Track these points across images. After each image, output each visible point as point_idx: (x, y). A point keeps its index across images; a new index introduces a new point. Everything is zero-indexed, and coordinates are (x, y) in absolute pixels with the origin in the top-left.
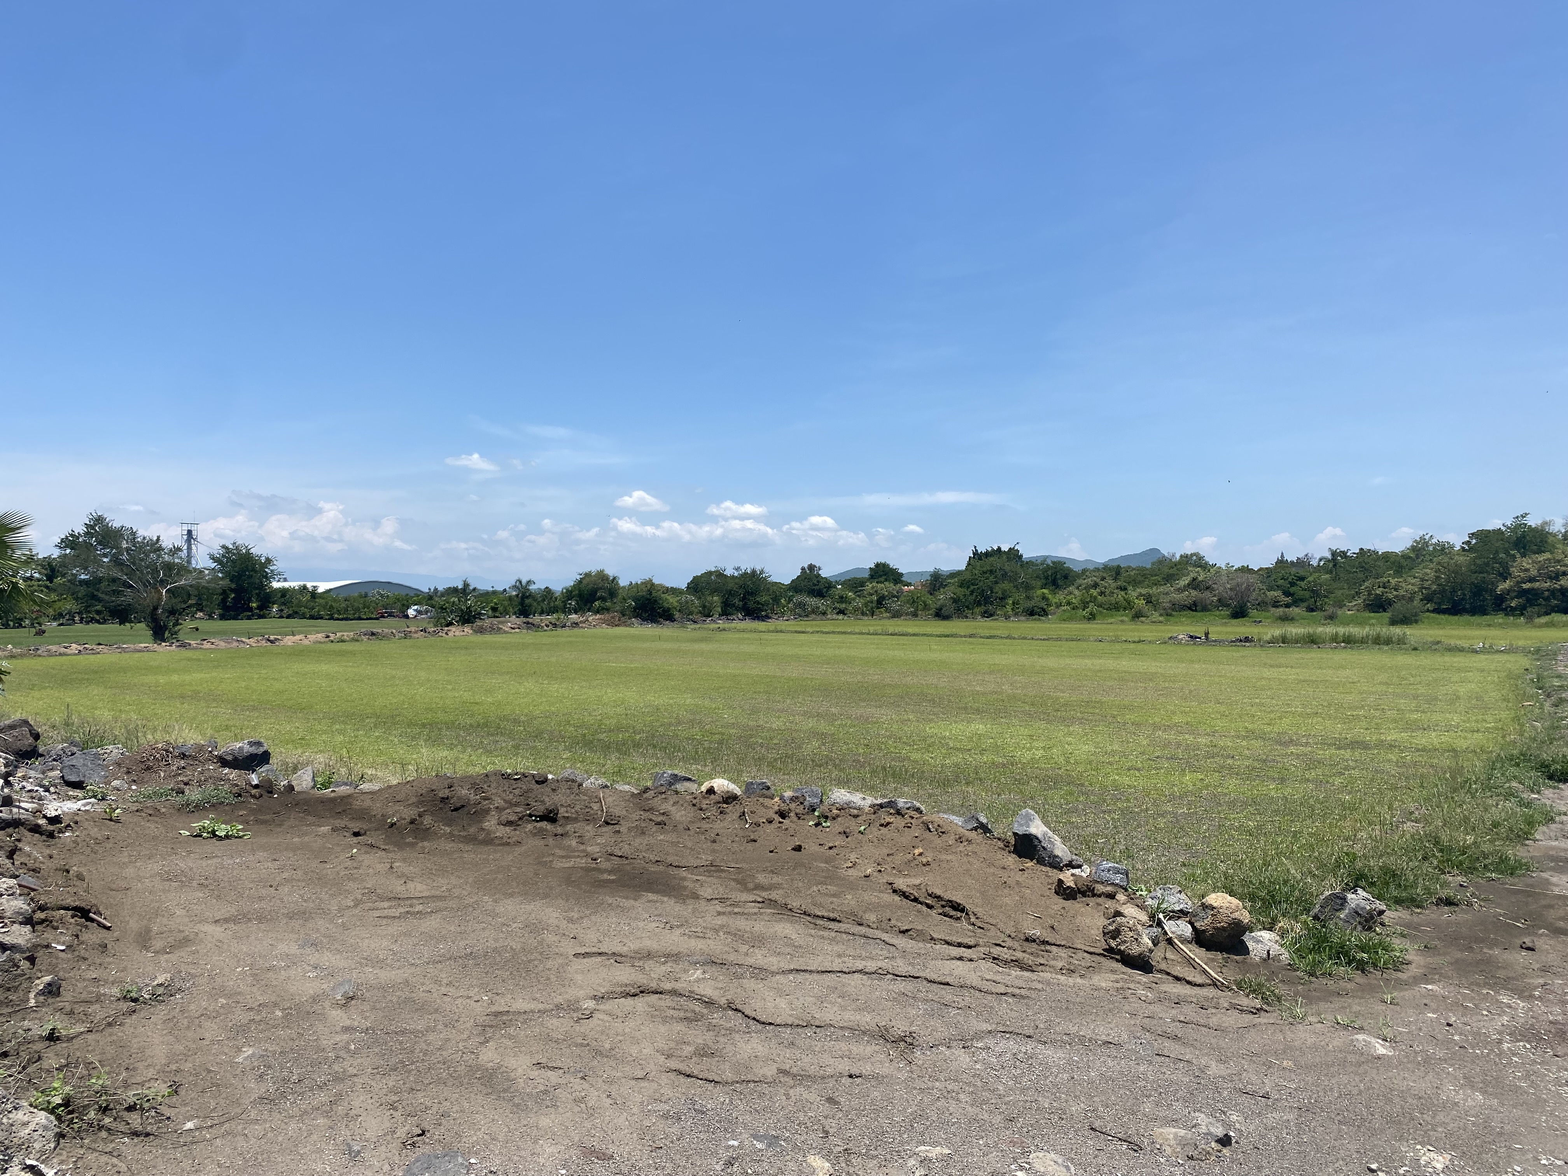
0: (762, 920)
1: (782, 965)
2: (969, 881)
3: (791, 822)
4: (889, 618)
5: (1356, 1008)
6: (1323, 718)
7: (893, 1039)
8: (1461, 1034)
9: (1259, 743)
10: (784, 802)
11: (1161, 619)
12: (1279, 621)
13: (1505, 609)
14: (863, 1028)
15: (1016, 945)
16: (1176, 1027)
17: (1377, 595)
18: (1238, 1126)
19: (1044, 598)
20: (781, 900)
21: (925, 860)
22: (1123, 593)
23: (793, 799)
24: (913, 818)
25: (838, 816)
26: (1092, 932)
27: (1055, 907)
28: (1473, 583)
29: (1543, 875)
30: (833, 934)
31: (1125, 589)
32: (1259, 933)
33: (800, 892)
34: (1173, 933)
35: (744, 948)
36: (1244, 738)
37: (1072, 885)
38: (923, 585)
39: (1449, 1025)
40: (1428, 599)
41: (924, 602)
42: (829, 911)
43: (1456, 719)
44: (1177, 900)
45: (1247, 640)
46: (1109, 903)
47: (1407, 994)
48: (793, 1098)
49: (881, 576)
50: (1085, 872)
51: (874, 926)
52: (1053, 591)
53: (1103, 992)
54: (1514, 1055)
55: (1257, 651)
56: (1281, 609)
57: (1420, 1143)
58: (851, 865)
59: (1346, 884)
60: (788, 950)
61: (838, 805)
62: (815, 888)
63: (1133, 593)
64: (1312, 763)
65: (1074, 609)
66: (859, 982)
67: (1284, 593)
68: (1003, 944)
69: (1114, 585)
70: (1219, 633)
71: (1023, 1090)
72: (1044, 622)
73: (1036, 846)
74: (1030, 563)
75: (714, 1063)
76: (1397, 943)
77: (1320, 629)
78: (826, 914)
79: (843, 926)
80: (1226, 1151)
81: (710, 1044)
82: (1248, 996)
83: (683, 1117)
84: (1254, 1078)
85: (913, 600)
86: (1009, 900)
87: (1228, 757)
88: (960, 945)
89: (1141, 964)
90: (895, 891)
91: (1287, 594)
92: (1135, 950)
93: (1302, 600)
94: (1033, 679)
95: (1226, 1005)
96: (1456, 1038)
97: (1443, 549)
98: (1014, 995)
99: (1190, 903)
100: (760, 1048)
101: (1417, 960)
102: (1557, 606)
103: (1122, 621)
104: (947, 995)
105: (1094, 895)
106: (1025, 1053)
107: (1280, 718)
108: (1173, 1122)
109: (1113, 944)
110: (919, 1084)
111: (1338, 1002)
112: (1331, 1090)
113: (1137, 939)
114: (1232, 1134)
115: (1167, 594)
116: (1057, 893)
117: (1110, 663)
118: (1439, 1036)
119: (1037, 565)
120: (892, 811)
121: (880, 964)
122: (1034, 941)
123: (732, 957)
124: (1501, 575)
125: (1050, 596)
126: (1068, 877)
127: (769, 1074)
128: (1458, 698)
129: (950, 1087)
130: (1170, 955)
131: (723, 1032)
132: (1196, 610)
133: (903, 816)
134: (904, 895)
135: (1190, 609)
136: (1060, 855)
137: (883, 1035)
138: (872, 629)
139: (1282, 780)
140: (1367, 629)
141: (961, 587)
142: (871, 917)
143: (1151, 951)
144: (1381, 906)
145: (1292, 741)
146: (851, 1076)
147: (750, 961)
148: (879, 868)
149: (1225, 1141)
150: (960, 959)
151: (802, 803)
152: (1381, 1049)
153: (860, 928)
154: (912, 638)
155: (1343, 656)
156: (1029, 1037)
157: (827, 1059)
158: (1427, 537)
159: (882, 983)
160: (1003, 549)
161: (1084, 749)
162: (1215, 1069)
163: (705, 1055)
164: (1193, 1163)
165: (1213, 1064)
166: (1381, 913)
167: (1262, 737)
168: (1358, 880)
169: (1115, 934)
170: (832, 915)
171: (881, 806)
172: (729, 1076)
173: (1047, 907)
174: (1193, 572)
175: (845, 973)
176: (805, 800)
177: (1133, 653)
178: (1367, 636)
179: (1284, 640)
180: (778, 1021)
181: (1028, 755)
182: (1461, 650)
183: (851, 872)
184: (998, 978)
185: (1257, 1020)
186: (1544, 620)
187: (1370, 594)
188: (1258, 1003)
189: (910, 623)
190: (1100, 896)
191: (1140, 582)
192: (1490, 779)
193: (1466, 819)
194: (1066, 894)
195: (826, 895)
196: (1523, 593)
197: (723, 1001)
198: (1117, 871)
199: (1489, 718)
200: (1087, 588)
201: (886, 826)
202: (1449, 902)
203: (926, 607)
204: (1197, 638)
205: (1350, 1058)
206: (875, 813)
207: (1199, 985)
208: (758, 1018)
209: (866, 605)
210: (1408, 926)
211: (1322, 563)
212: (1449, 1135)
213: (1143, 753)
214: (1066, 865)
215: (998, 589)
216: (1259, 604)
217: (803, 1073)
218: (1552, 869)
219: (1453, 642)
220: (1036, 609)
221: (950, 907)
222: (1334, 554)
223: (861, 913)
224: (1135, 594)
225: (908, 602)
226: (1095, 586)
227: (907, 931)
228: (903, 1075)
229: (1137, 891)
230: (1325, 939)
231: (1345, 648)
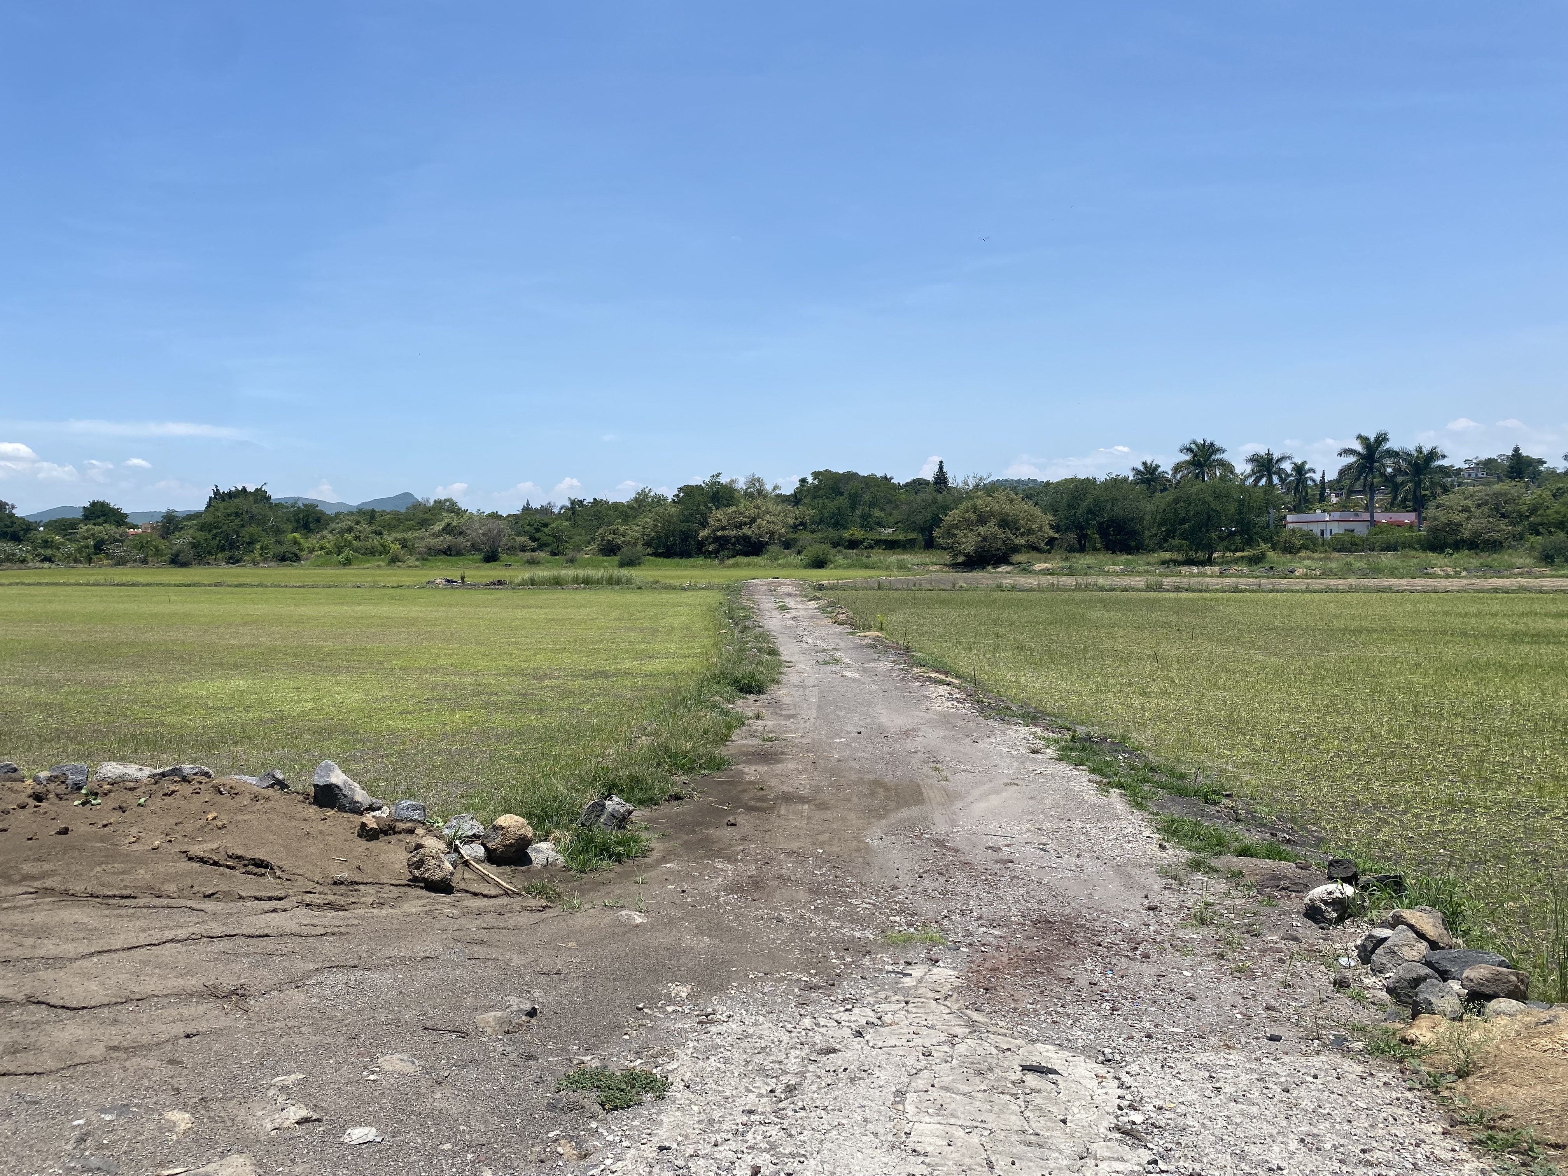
0: (42, 910)
1: (80, 950)
2: (271, 837)
3: (51, 804)
4: (112, 566)
5: (617, 892)
6: (571, 653)
7: (223, 995)
8: (692, 897)
9: (517, 679)
10: (40, 783)
11: (417, 563)
12: (527, 565)
13: (705, 553)
14: (189, 992)
15: (326, 890)
16: (482, 933)
17: (609, 540)
18: (540, 1000)
19: (295, 542)
20: (60, 887)
21: (220, 824)
22: (378, 537)
23: (50, 780)
24: (201, 783)
25: (110, 791)
26: (396, 866)
27: (360, 849)
28: (681, 531)
29: (739, 767)
30: (132, 911)
31: (381, 533)
32: (539, 845)
33: (81, 875)
34: (469, 855)
35: (30, 941)
36: (505, 675)
37: (375, 826)
38: (153, 528)
39: (683, 891)
40: (648, 544)
41: (156, 547)
42: (121, 889)
43: (672, 647)
44: (471, 826)
45: (500, 583)
46: (409, 838)
47: (653, 874)
48: (131, 1069)
49: (99, 517)
50: (384, 813)
51: (176, 895)
52: (305, 535)
53: (413, 918)
54: (727, 905)
55: (510, 593)
56: (529, 553)
57: (670, 982)
58: (134, 840)
59: (603, 794)
60: (82, 935)
61: (109, 780)
62: (98, 869)
63: (388, 538)
64: (567, 693)
65: (327, 554)
66: (174, 950)
67: (531, 538)
68: (314, 891)
69: (368, 529)
70: (473, 576)
71: (359, 1012)
72: (297, 568)
73: (337, 795)
74: (279, 506)
75: (30, 1057)
76: (644, 835)
77: (563, 572)
78: (117, 893)
79: (141, 902)
80: (533, 1021)
81: (20, 1040)
82: (535, 898)
83: (14, 1113)
84: (548, 961)
85: (142, 545)
86: (313, 849)
87: (492, 694)
88: (270, 899)
89: (443, 887)
90: (190, 859)
91: (533, 539)
92: (438, 875)
93: (546, 545)
94: (292, 629)
95: (518, 909)
96: (689, 900)
97: (659, 501)
98: (333, 934)
99: (481, 827)
100: (80, 1032)
101: (658, 847)
102: (740, 550)
103: (379, 566)
104: (269, 945)
105: (395, 833)
106: (356, 980)
107: (535, 655)
108: (491, 1008)
109: (417, 873)
110: (259, 1028)
111: (603, 890)
112: (606, 957)
113: (439, 866)
114: (537, 1007)
115: (422, 538)
116: (360, 836)
117: (370, 610)
118: (677, 901)
119: (287, 508)
120: (177, 779)
121: (191, 930)
122: (342, 883)
123: (17, 953)
124: (701, 524)
125: (302, 541)
126: (370, 820)
127: (97, 1053)
128: (673, 629)
129: (290, 1025)
130: (467, 875)
131: (30, 1026)
132: (450, 555)
133: (190, 782)
134: (202, 860)
135: (445, 553)
136: (360, 800)
137: (213, 993)
138: (92, 580)
139: (541, 710)
140: (602, 571)
141: (201, 530)
142: (172, 888)
143: (452, 874)
144: (631, 808)
145: (546, 675)
146: (188, 1036)
147: (42, 952)
148: (168, 838)
149: (532, 1013)
150: (275, 911)
151: (63, 782)
152: (638, 919)
153: (161, 900)
154: (144, 588)
155: (582, 596)
156: (355, 967)
157: (158, 1027)
158: (647, 490)
159: (198, 947)
160: (248, 490)
161: (354, 698)
162: (517, 960)
163: (17, 1051)
164: (509, 1036)
165: (515, 957)
166: (630, 813)
167: (521, 673)
168: (611, 789)
169: (419, 864)
170: (125, 893)
171: (163, 775)
172: (51, 1064)
173: (351, 851)
174: (448, 518)
175: (155, 945)
176: (67, 778)
177: (392, 598)
178: (602, 577)
179: (533, 582)
180: (93, 1003)
181: (297, 709)
182: (673, 588)
183: (135, 847)
184: (315, 921)
185: (545, 916)
186: (731, 561)
187: (603, 540)
188: (543, 902)
189: (140, 571)
190: (400, 833)
191: (395, 527)
192: (700, 695)
193: (685, 730)
194: (369, 836)
195: (114, 873)
196: (717, 539)
197: (20, 997)
198: (415, 808)
199: (696, 645)
200: (342, 532)
201: (170, 795)
202: (677, 798)
203: (158, 553)
204: (453, 582)
205: (617, 930)
206: (156, 783)
207: (494, 897)
208: (67, 1005)
209: (80, 550)
210: (649, 820)
211: (562, 511)
212: (689, 971)
213: (413, 697)
214: (367, 809)
215: (245, 533)
216: (508, 549)
217: (134, 1045)
218: (745, 762)
219: (669, 581)
220: (287, 554)
221: (253, 865)
222: (573, 503)
223: (158, 885)
224: (390, 539)
225: (134, 548)
226: (350, 530)
227: (213, 894)
228: (242, 1024)
229: (434, 823)
230: (591, 841)
231: (584, 588)
